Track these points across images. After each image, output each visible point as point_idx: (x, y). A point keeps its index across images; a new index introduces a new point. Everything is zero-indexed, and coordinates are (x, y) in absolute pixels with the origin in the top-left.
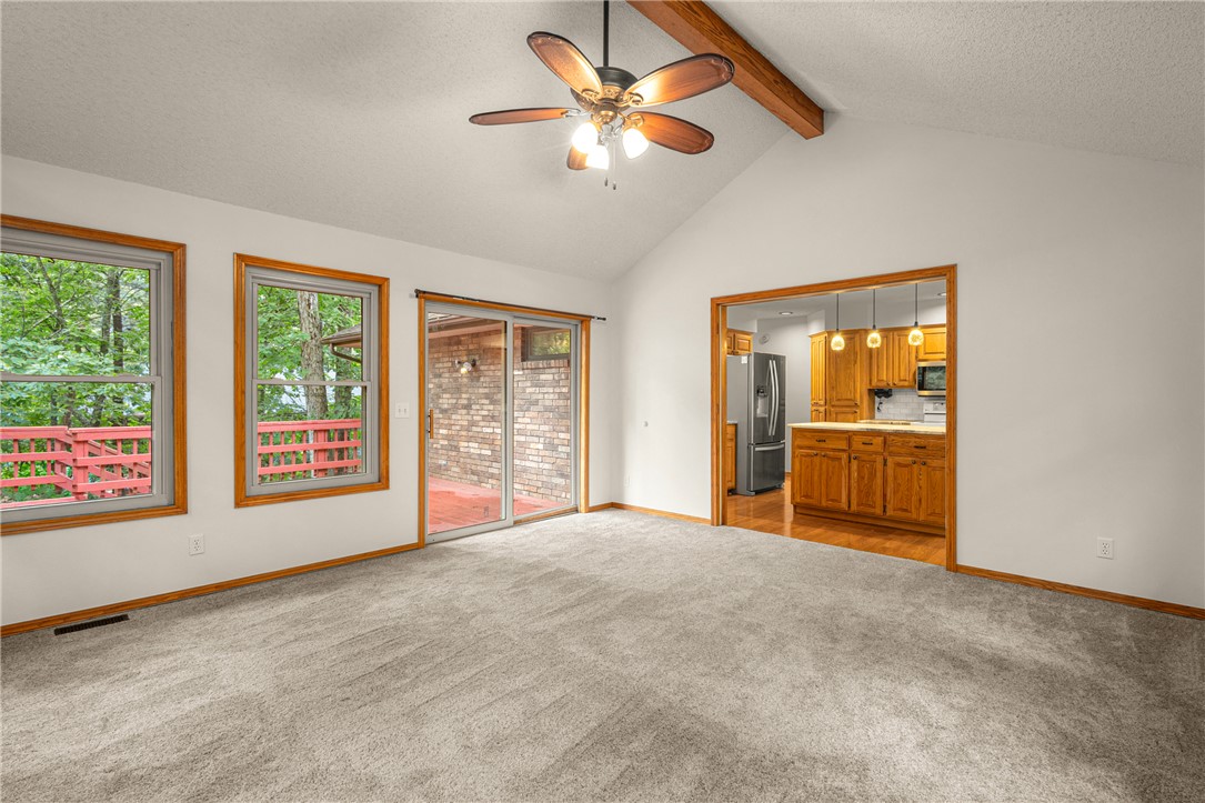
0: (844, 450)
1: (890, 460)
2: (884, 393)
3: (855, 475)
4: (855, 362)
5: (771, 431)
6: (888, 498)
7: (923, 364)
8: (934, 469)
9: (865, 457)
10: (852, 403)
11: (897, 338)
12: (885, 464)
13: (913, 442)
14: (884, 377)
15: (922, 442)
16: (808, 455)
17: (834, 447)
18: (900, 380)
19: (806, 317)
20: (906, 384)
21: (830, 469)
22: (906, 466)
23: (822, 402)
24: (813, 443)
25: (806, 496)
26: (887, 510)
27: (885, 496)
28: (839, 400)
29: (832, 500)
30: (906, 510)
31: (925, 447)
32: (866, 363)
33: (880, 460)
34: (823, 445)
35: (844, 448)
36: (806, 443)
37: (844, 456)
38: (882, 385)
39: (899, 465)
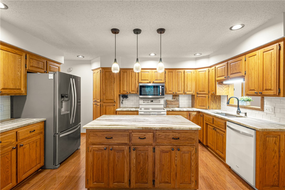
0: (125, 144)
1: (157, 149)
2: (125, 96)
3: (134, 161)
4: (114, 83)
5: (72, 120)
6: (156, 176)
7: (141, 84)
8: (184, 153)
9: (141, 148)
10: (113, 101)
11: (130, 73)
12: (154, 152)
13: (171, 135)
14: (126, 89)
15: (177, 135)
16: (100, 150)
17: (119, 142)
18: (132, 91)
19: (90, 61)
20: (134, 92)
21: (116, 158)
22: (167, 152)
23: (99, 101)
24: (103, 140)
25: (98, 181)
26: (156, 183)
27: (154, 173)
28: (107, 100)
29: (118, 182)
30: (167, 182)
31: (179, 138)
32: (118, 83)
33: (151, 149)
34: (111, 141)
35: (126, 142)
36: (98, 140)
37: (126, 148)
38: (125, 93)
39: (163, 152)
